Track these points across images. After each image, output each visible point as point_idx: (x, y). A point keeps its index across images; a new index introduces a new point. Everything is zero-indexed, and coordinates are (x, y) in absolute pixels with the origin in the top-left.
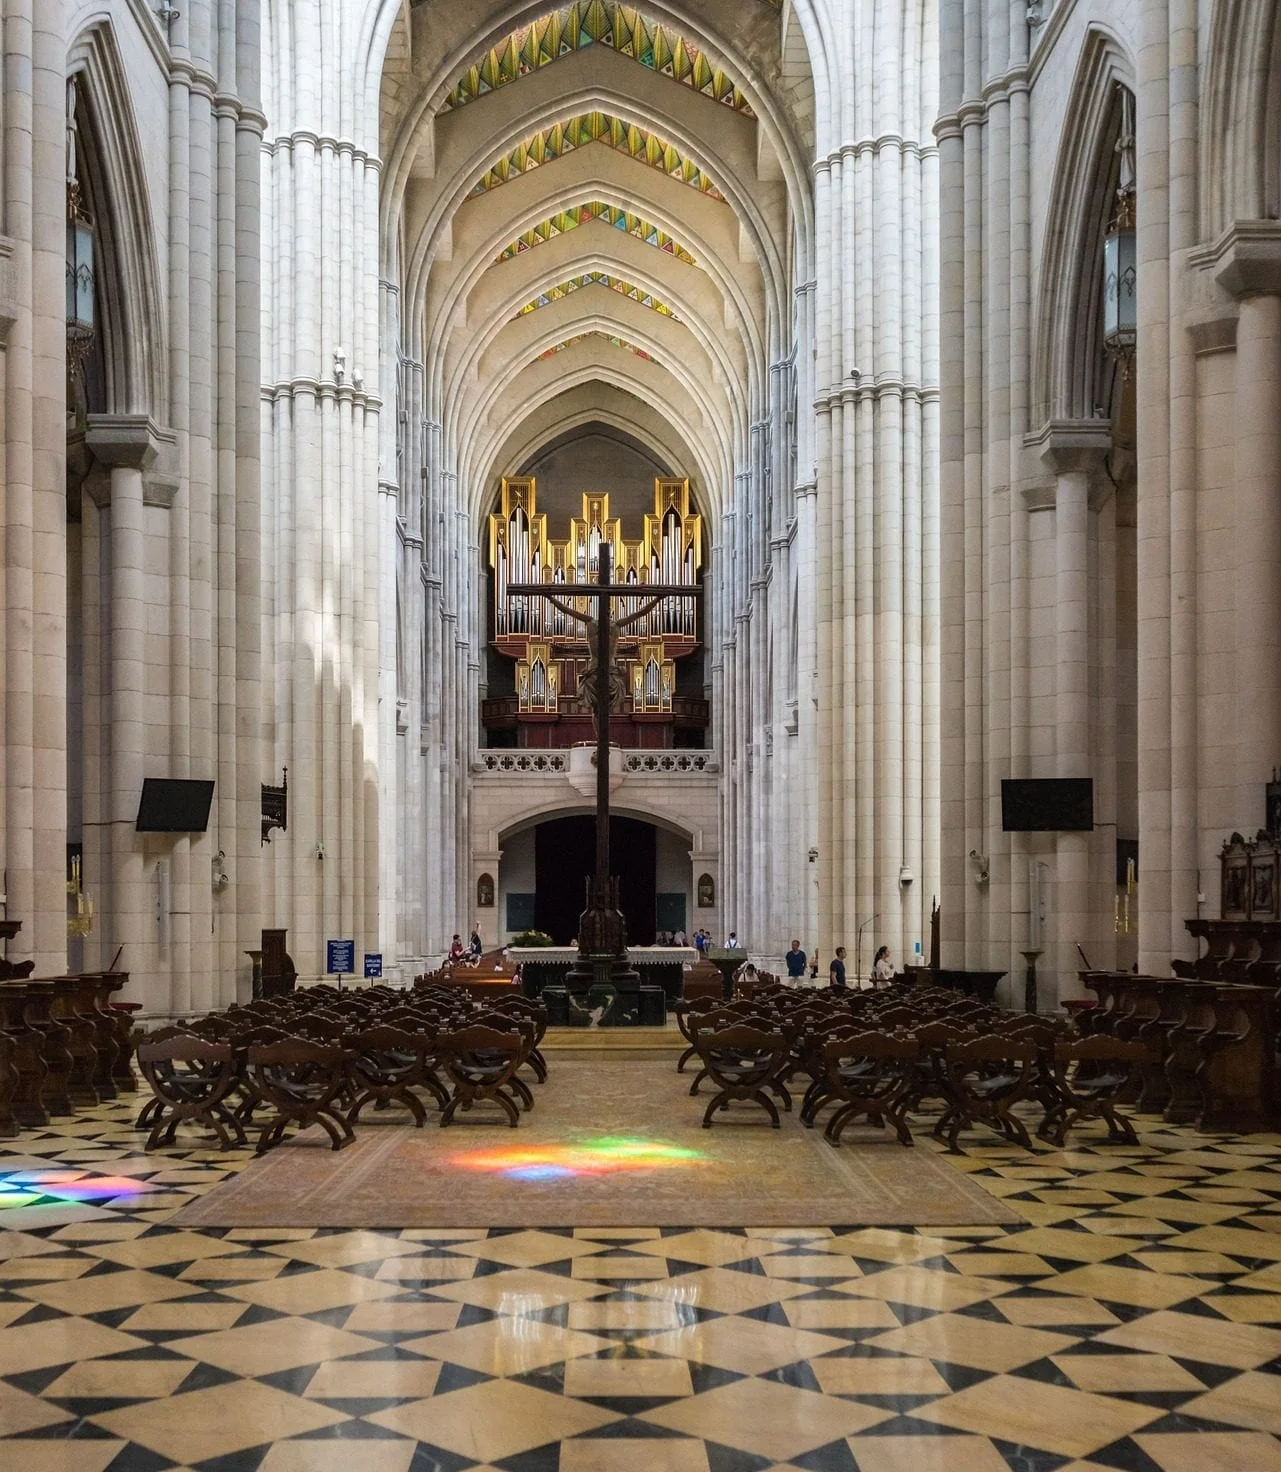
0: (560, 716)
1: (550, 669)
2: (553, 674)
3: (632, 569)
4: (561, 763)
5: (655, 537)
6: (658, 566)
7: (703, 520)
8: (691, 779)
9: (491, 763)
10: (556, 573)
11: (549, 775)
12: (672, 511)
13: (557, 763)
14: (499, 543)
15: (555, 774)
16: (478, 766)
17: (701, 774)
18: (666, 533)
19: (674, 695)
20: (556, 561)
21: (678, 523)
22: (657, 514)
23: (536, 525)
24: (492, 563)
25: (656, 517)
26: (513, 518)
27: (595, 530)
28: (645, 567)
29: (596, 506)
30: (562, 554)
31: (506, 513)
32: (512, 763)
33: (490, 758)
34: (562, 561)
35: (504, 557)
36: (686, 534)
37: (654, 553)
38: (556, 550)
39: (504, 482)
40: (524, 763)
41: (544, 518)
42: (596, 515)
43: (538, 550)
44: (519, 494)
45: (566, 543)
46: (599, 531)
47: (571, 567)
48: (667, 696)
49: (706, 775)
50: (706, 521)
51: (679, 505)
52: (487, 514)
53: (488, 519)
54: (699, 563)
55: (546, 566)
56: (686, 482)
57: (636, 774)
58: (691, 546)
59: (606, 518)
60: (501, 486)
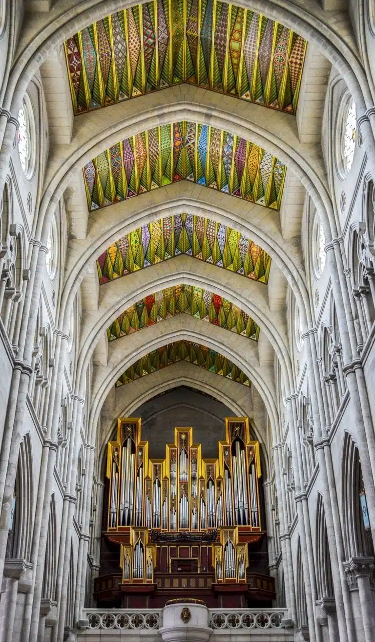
0: (155, 586)
1: (148, 549)
2: (151, 552)
3: (210, 479)
4: (156, 622)
5: (226, 457)
6: (229, 477)
7: (260, 445)
8: (270, 635)
9: (94, 622)
10: (155, 483)
11: (144, 632)
12: (238, 439)
13: (152, 622)
14: (113, 461)
15: (151, 631)
16: (82, 622)
17: (279, 630)
18: (234, 454)
19: (248, 570)
20: (155, 474)
21: (242, 447)
22: (228, 441)
23: (141, 449)
24: (108, 475)
25: (227, 444)
26: (125, 445)
27: (183, 452)
28: (220, 477)
29: (183, 437)
30: (159, 470)
31: (119, 443)
32: (112, 621)
33: (94, 617)
34: (159, 474)
35: (117, 471)
36: (249, 454)
37: (226, 468)
38: (155, 466)
39: (119, 421)
40: (122, 622)
41: (147, 445)
42: (183, 443)
43: (142, 466)
44: (129, 429)
45: (162, 462)
46: (186, 453)
47: (166, 478)
48: (242, 570)
49: (282, 631)
50: (263, 447)
51: (243, 436)
52: (106, 442)
53: (107, 446)
54: (259, 474)
55: (148, 478)
56: (247, 420)
57: (220, 631)
58: (253, 462)
59: (191, 444)
60: (117, 425)
